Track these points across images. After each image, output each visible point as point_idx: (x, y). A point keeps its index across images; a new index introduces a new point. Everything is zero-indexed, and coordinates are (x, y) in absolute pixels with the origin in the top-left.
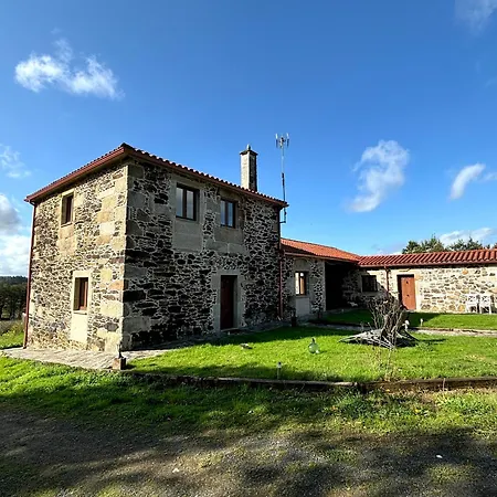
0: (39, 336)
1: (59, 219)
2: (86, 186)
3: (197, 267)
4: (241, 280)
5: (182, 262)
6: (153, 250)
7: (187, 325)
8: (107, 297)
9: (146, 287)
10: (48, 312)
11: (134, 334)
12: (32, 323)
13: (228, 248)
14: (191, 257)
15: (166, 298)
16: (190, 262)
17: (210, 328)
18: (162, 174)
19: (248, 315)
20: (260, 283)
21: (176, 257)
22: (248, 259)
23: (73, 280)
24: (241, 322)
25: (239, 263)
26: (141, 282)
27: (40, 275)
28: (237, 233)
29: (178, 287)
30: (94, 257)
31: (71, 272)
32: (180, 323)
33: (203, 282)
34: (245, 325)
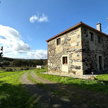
0: (51, 70)
1: (56, 44)
2: (65, 35)
3: (94, 53)
4: (102, 57)
5: (91, 52)
6: (86, 49)
7: (94, 69)
8: (75, 61)
9: (86, 58)
10: (54, 65)
11: (85, 70)
12: (49, 67)
13: (99, 49)
14: (93, 51)
15: (89, 61)
16: (93, 52)
17: (98, 70)
18: (86, 29)
19: (104, 67)
20: (106, 58)
21: (91, 51)
22: (103, 52)
23: (62, 57)
24: (103, 69)
25: (102, 53)
26: (85, 57)
27: (51, 57)
28: (101, 45)
29: (91, 59)
30: (69, 52)
31: (61, 56)
32: (92, 68)
33: (96, 58)
34: (104, 69)
